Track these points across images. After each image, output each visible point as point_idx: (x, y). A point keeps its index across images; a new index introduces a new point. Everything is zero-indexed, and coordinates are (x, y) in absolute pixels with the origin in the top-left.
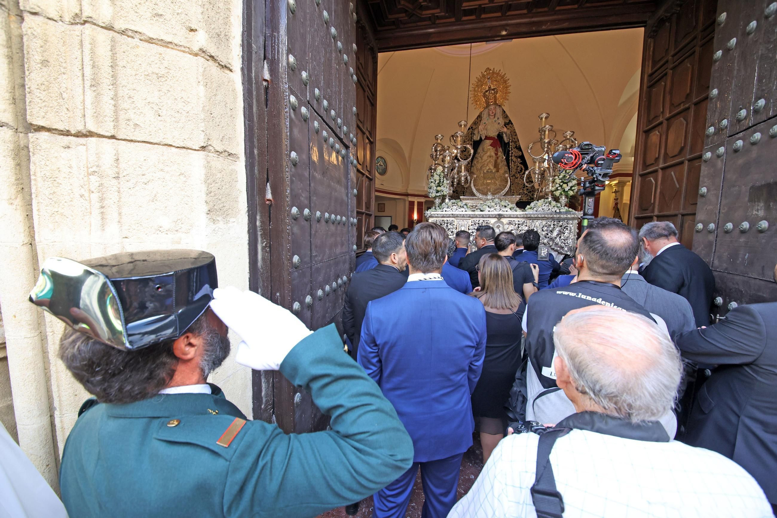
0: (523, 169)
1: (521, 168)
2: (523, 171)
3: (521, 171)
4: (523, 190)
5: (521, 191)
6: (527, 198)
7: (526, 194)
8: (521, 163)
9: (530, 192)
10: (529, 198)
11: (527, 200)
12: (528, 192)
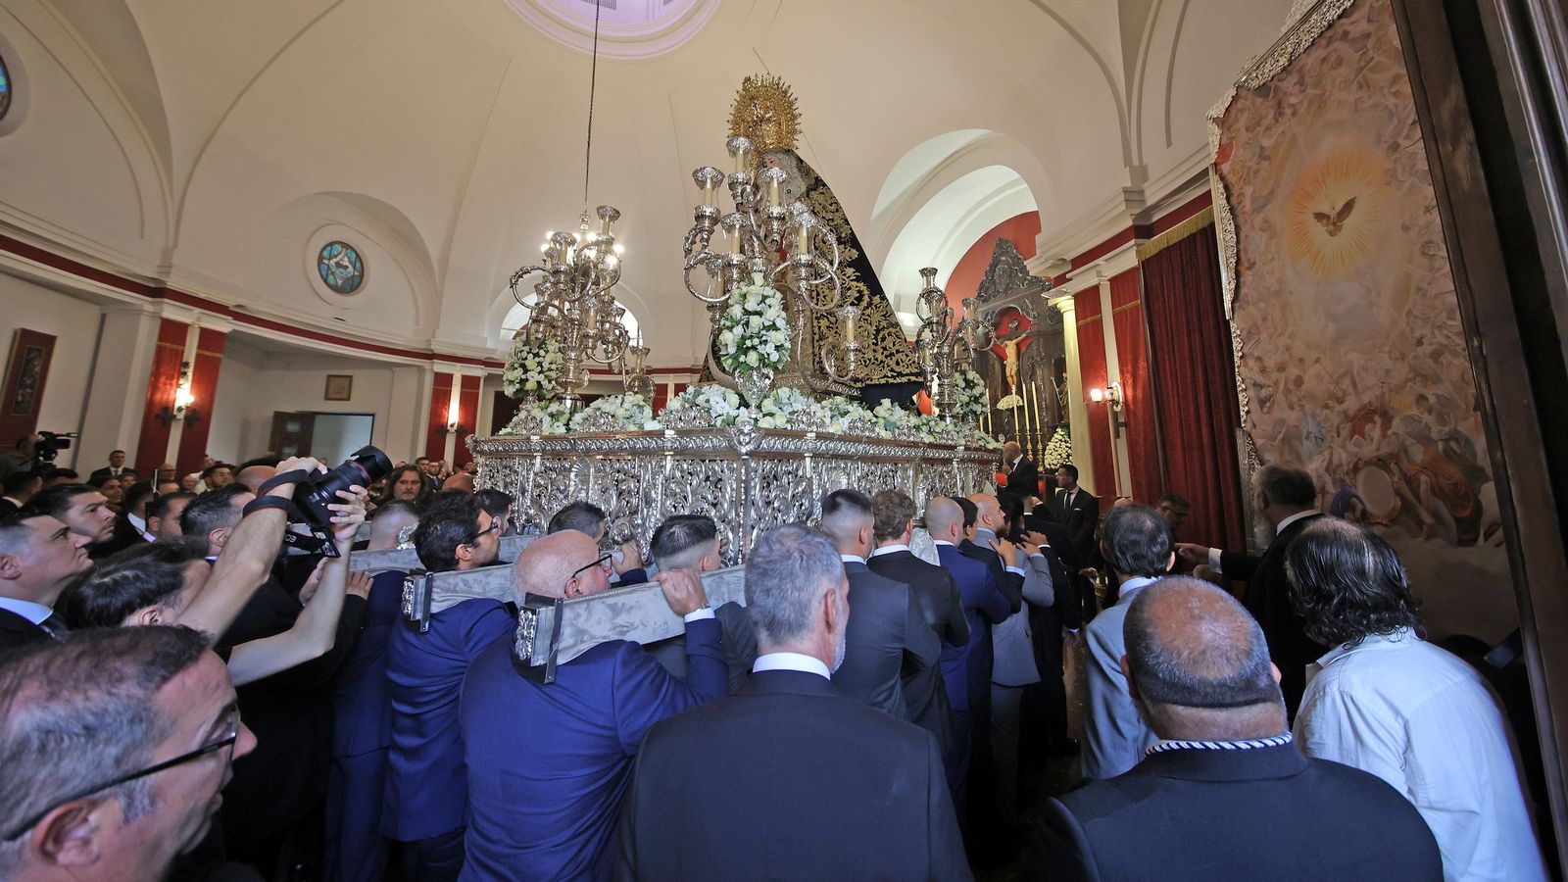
0: (866, 292)
1: (859, 291)
2: (866, 299)
3: (860, 299)
4: (875, 351)
5: (870, 355)
6: (884, 372)
7: (881, 362)
8: (858, 279)
9: (892, 354)
10: (889, 374)
11: (883, 381)
12: (886, 357)
